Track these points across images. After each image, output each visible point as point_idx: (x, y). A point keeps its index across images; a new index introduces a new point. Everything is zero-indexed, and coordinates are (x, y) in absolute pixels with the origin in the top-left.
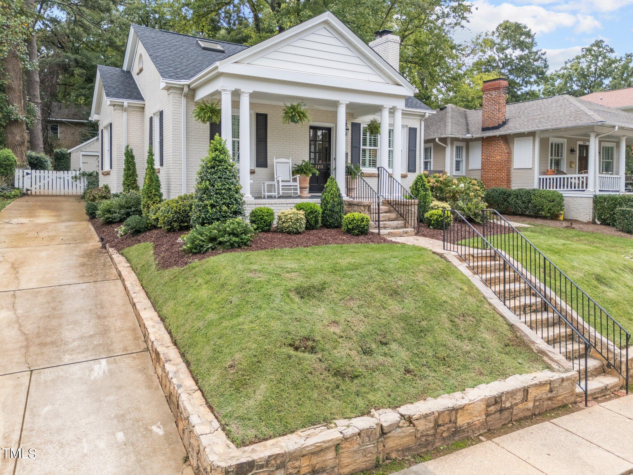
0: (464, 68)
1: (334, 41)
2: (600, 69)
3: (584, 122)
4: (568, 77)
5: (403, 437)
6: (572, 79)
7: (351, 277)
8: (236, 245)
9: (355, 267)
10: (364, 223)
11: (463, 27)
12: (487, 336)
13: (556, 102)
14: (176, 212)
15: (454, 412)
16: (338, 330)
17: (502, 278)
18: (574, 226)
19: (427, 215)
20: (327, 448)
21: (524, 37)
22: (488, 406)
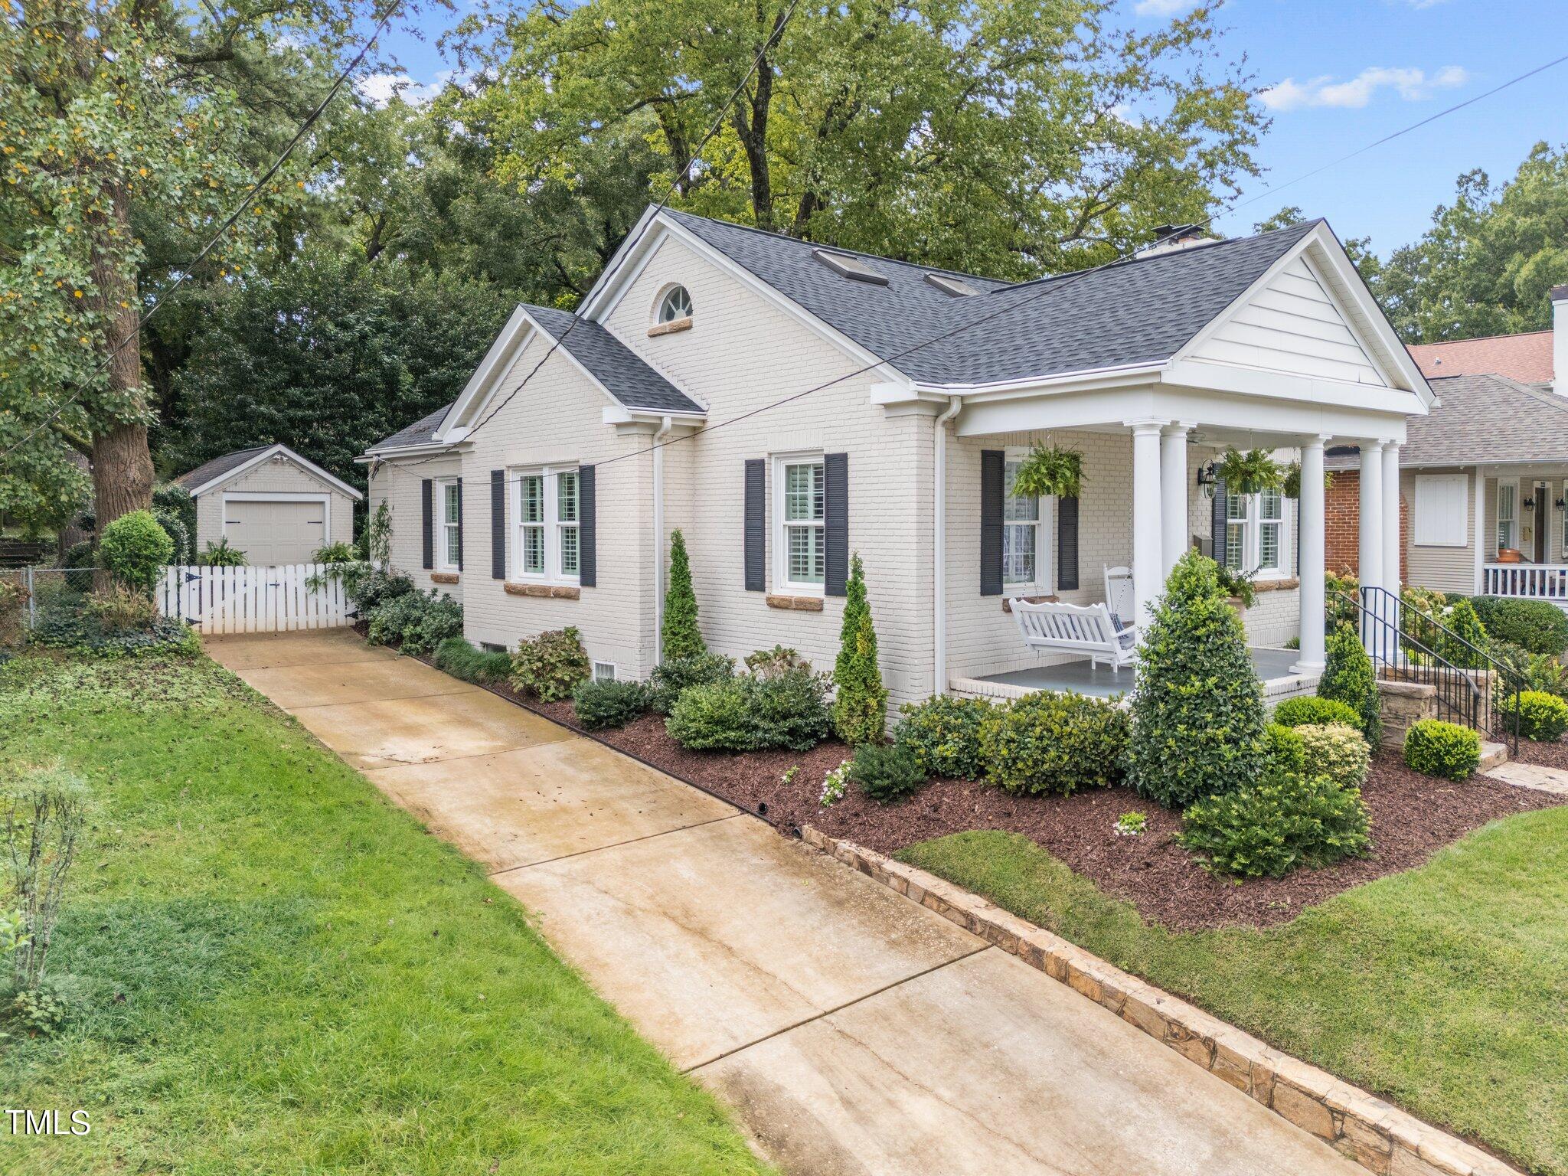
1: (1314, 291)
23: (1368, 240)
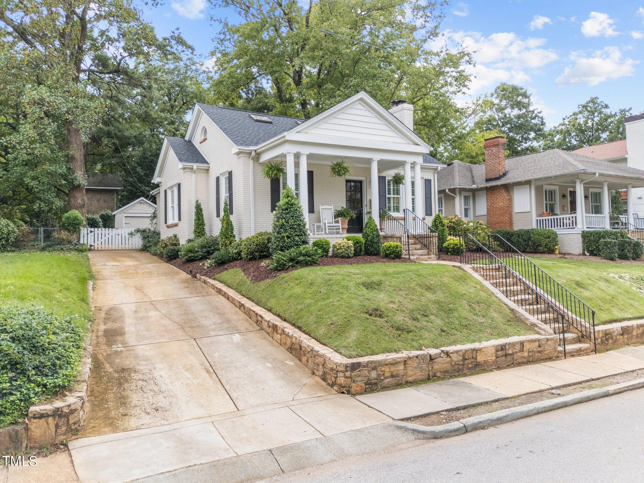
0: (468, 129)
1: (367, 113)
2: (597, 124)
3: (570, 170)
4: (566, 132)
5: (444, 364)
6: (570, 134)
7: (398, 278)
8: (309, 263)
9: (399, 273)
10: (398, 249)
11: (464, 93)
12: (495, 315)
13: (548, 155)
14: (257, 245)
15: (475, 352)
16: (395, 306)
17: (504, 283)
18: (566, 256)
19: (445, 245)
20: (399, 362)
21: (520, 97)
22: (497, 351)
23: (630, 109)
